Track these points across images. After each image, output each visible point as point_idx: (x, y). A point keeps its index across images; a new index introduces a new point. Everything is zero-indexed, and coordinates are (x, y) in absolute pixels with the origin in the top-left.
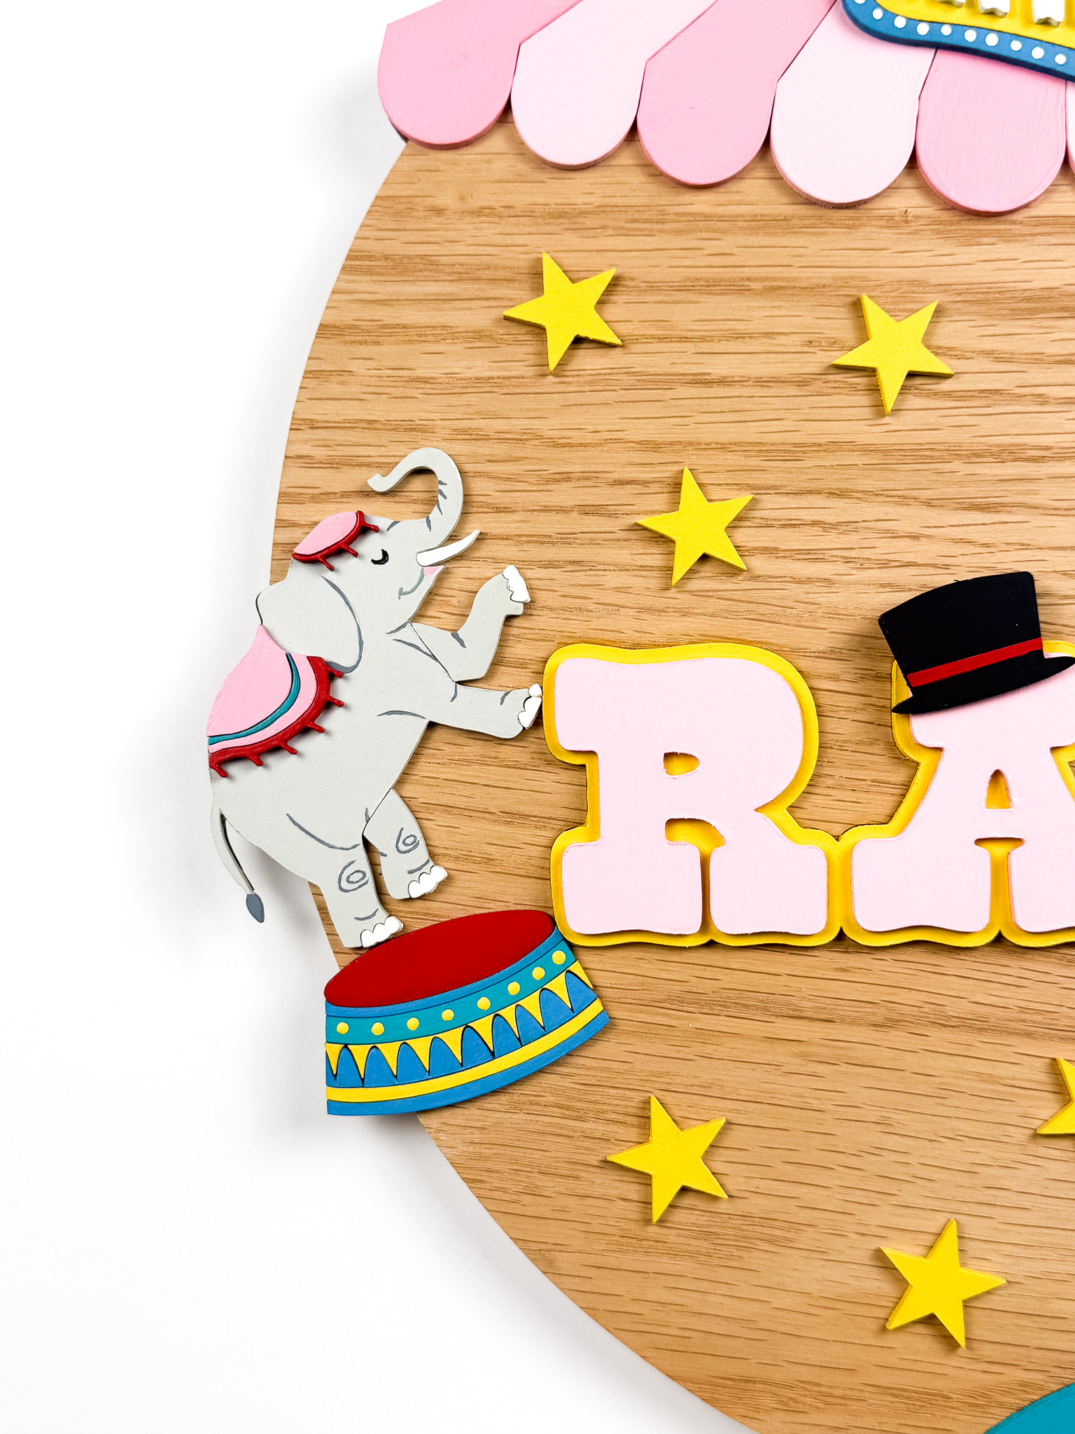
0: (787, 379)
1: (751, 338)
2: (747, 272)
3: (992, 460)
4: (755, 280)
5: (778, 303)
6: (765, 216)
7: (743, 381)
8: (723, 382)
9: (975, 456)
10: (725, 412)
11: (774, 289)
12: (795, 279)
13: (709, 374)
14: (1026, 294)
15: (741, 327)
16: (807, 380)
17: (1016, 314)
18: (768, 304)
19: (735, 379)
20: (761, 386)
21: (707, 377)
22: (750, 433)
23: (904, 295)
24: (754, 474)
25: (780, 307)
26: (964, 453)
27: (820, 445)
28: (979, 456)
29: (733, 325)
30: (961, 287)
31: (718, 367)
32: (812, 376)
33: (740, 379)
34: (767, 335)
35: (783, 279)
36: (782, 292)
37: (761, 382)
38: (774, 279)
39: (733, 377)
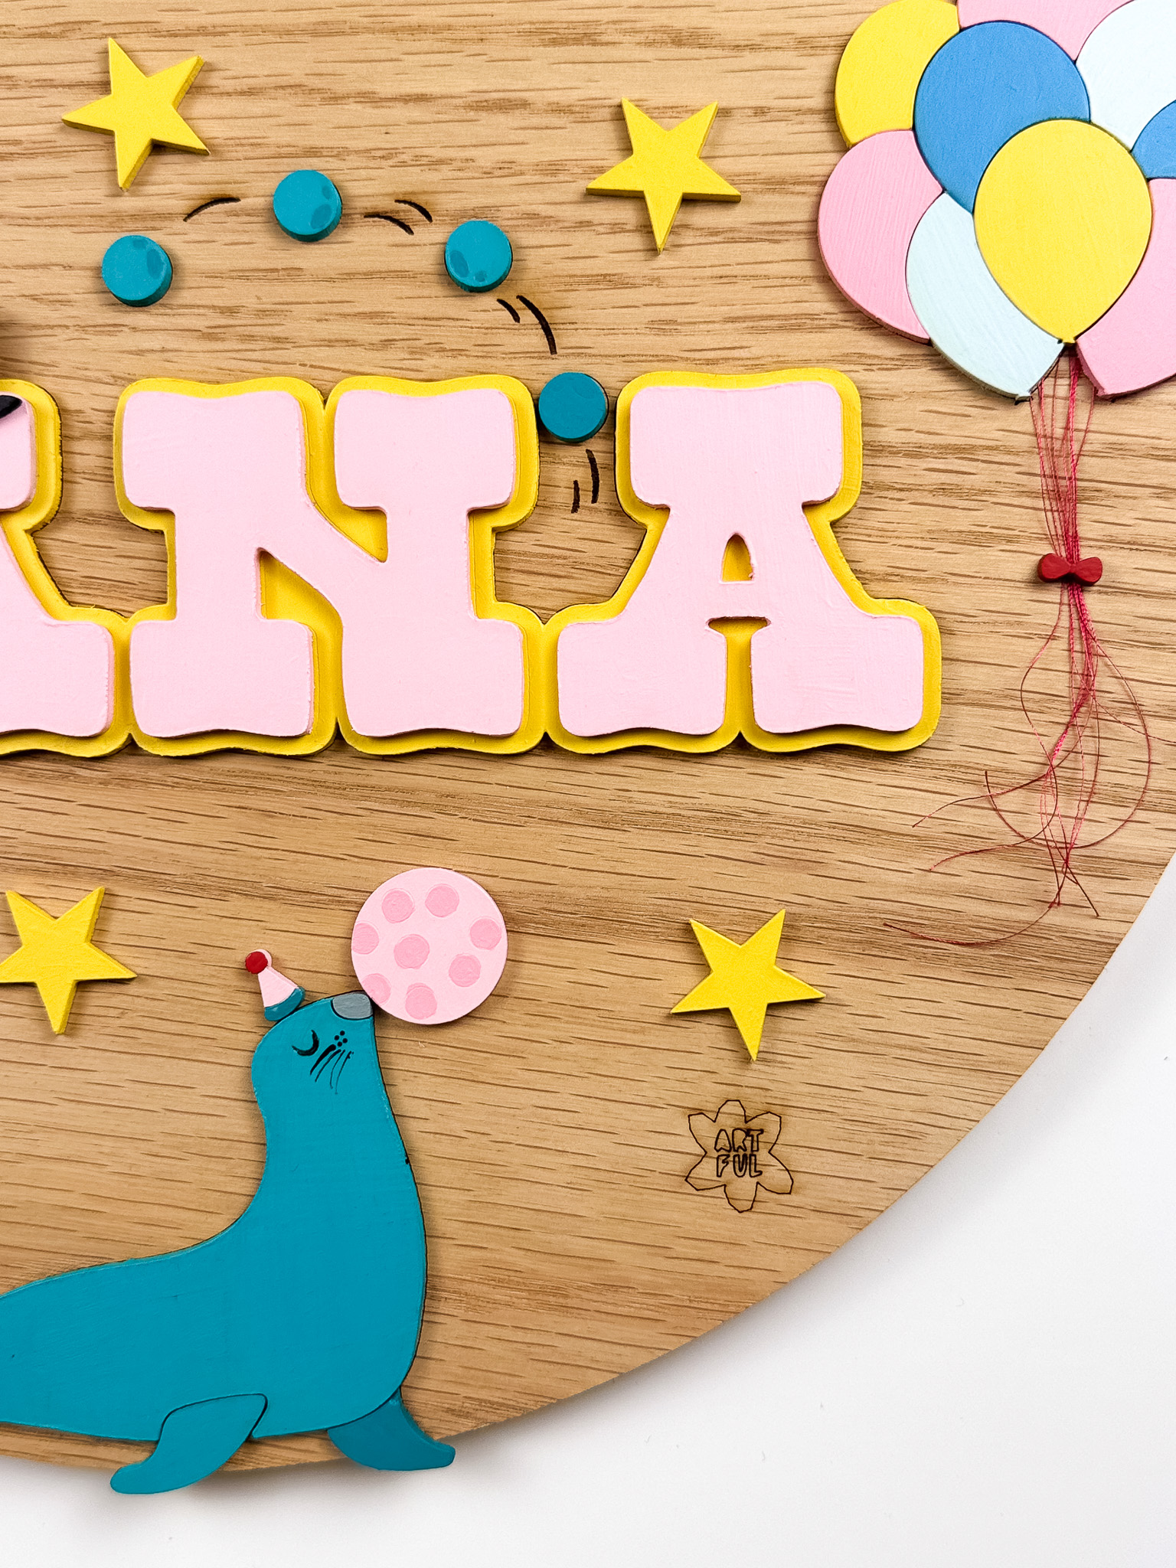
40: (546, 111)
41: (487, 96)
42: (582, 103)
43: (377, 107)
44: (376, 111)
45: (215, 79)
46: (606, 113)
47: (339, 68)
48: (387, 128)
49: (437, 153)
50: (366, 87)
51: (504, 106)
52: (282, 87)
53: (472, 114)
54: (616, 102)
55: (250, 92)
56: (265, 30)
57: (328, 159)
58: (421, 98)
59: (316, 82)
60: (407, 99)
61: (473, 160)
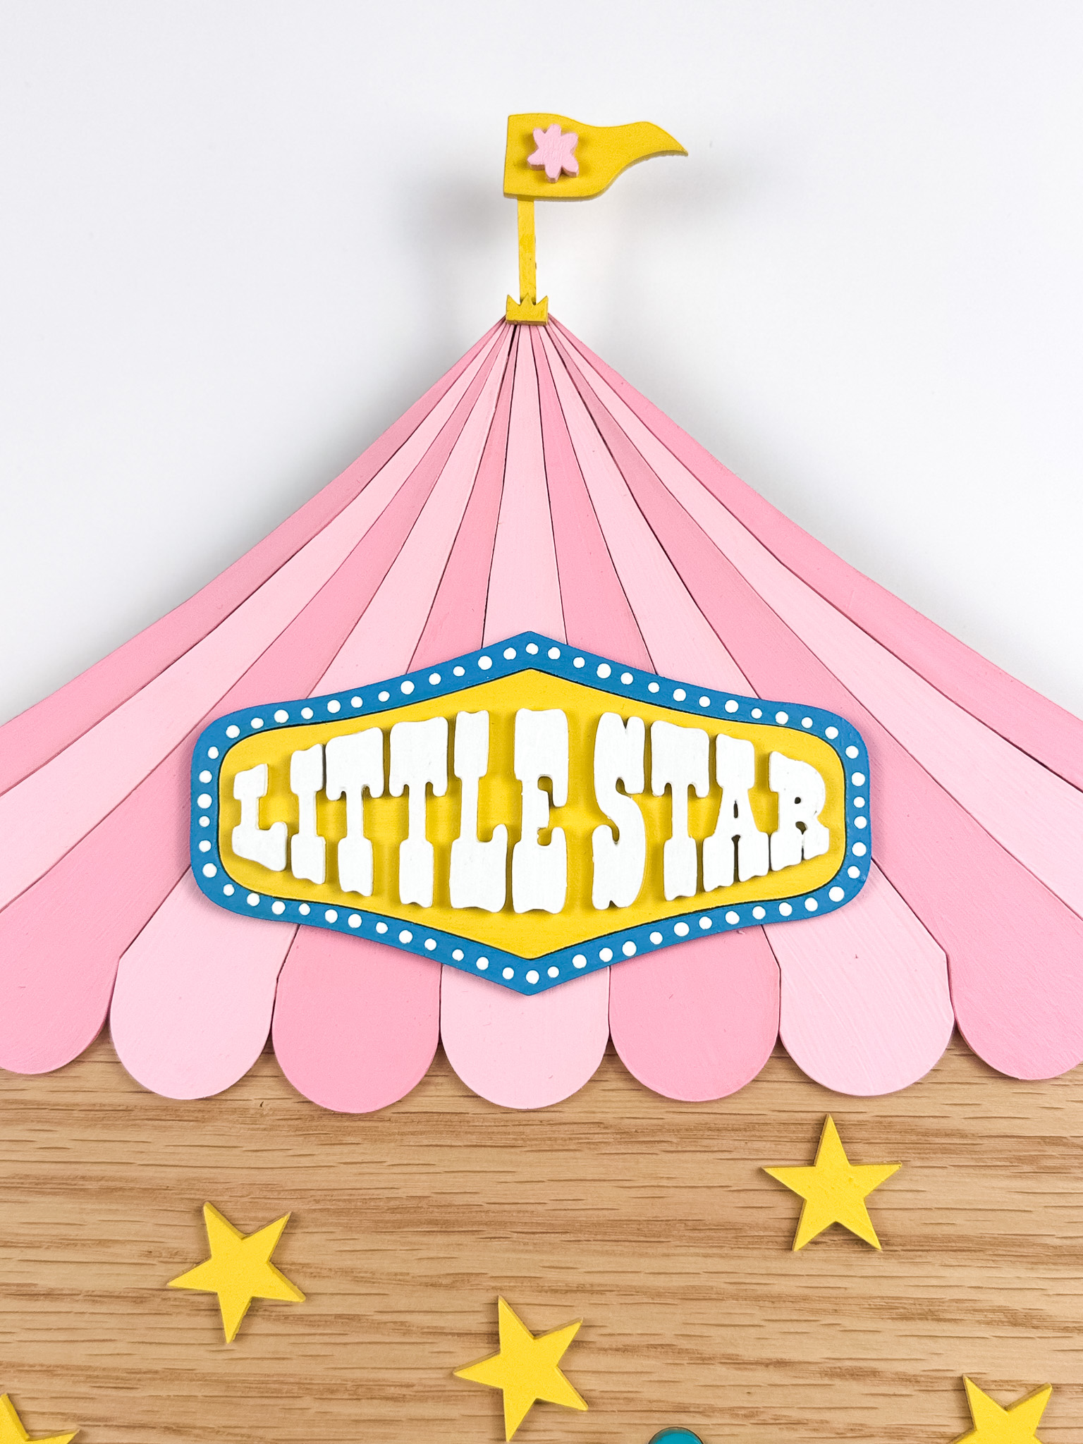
0: (122, 1294)
1: (84, 1245)
2: (81, 1170)
3: (346, 1396)
4: (91, 1179)
5: (114, 1207)
6: (104, 1105)
7: (72, 1295)
8: (50, 1295)
9: (329, 1392)
10: (51, 1329)
11: (111, 1191)
12: (134, 1180)
13: (35, 1285)
14: (393, 1204)
15: (72, 1232)
16: (145, 1296)
17: (379, 1228)
18: (104, 1206)
19: (64, 1292)
20: (94, 1301)
21: (33, 1288)
22: (79, 1355)
23: (256, 1200)
24: (81, 1404)
25: (117, 1210)
26: (316, 1387)
27: (156, 1372)
28: (332, 1392)
29: (64, 1231)
30: (319, 1193)
31: (47, 1278)
32: (150, 1292)
33: (70, 1292)
34: (101, 1243)
35: (121, 1179)
36: (121, 1193)
37: (94, 1297)
38: (113, 1179)
39: (62, 1290)
40: (893, 1380)
41: (838, 1364)
42: (925, 1373)
43: (740, 1369)
44: (739, 1372)
45: (592, 1336)
46: (948, 1385)
47: (705, 1331)
48: (749, 1390)
49: (795, 1414)
50: (731, 1351)
51: (856, 1374)
52: (655, 1346)
53: (826, 1381)
54: (958, 1374)
55: (625, 1350)
56: (638, 1291)
57: (694, 1414)
58: (781, 1364)
59: (684, 1344)
60: (767, 1364)
61: (827, 1422)
